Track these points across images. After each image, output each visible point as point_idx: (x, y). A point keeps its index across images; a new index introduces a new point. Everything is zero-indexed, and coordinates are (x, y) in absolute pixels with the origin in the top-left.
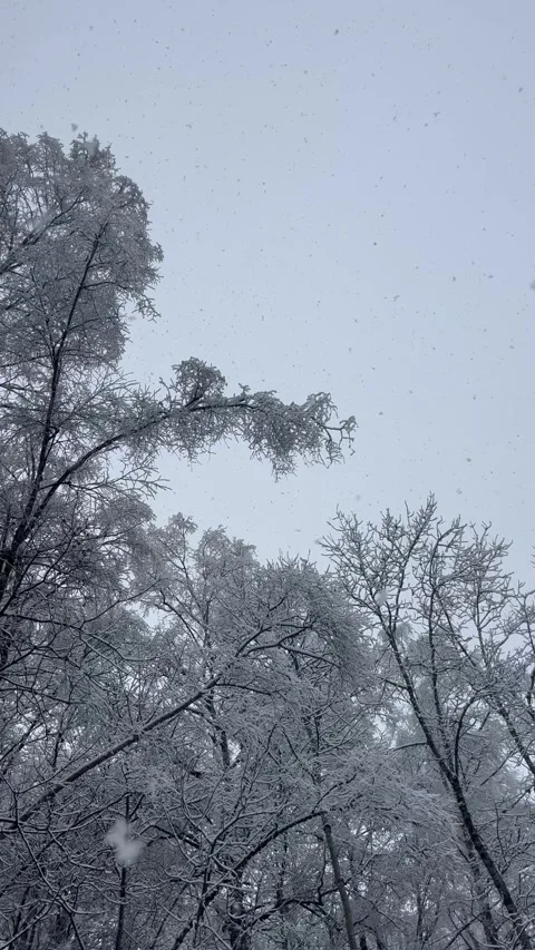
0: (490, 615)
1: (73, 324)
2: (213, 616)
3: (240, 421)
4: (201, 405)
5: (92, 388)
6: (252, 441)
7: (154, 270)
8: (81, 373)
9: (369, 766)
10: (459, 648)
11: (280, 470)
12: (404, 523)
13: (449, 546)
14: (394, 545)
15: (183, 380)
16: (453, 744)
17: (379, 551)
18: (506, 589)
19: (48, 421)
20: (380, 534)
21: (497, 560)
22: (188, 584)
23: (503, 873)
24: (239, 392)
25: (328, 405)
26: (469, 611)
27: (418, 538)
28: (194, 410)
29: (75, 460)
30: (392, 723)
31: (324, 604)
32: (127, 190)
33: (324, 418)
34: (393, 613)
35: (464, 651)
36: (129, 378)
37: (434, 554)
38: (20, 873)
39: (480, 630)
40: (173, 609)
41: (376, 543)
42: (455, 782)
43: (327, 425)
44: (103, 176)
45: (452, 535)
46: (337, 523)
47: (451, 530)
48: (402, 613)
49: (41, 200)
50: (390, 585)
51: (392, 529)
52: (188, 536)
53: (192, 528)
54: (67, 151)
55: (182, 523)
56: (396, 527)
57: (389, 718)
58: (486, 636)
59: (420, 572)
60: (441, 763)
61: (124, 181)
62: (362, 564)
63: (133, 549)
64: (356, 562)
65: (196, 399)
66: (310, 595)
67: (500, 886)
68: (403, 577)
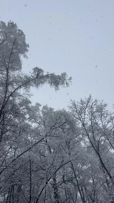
0: (104, 119)
1: (10, 61)
2: (46, 123)
3: (48, 80)
4: (39, 77)
5: (16, 75)
6: (50, 84)
7: (27, 49)
8: (13, 72)
9: (80, 151)
10: (98, 126)
11: (56, 89)
12: (85, 101)
13: (94, 105)
14: (83, 106)
15: (35, 72)
16: (97, 146)
17: (80, 107)
18: (107, 113)
19: (7, 83)
20: (80, 103)
21: (105, 107)
22: (40, 117)
23: (109, 171)
24: (47, 73)
25: (66, 75)
26: (100, 119)
27: (88, 104)
28: (38, 78)
29: (13, 91)
30: (85, 143)
31: (68, 117)
32: (20, 32)
33: (65, 78)
34: (84, 120)
35: (99, 127)
36: (23, 73)
37: (92, 107)
38: (9, 178)
39: (102, 122)
40: (37, 123)
41: (79, 105)
42: (98, 154)
43: (66, 79)
44: (15, 30)
45: (95, 103)
46: (71, 102)
47: (95, 102)
48: (85, 120)
49: (2, 36)
50: (82, 114)
51: (82, 102)
52: (40, 107)
53: (40, 105)
54: (7, 24)
55: (38, 105)
56: (83, 102)
57: (84, 142)
58: (103, 123)
59: (89, 111)
60: (95, 150)
61: (20, 30)
62: (76, 110)
63: (28, 110)
64: (75, 110)
65: (38, 76)
66: (65, 116)
67: (109, 174)
68: (85, 112)
